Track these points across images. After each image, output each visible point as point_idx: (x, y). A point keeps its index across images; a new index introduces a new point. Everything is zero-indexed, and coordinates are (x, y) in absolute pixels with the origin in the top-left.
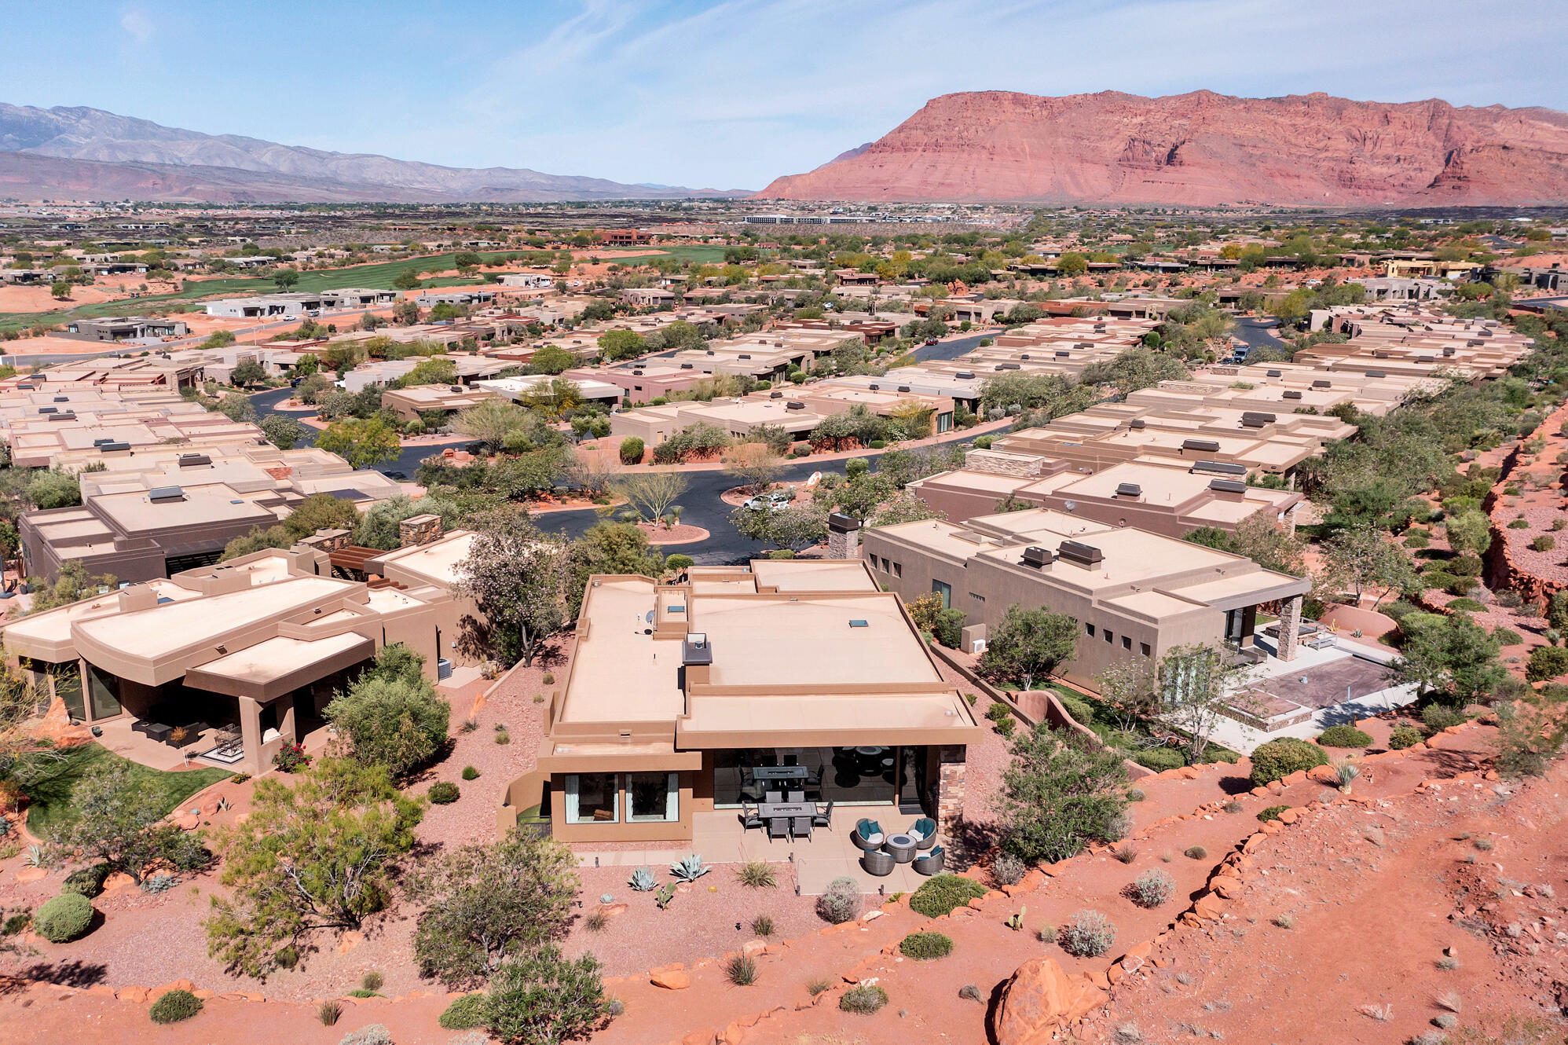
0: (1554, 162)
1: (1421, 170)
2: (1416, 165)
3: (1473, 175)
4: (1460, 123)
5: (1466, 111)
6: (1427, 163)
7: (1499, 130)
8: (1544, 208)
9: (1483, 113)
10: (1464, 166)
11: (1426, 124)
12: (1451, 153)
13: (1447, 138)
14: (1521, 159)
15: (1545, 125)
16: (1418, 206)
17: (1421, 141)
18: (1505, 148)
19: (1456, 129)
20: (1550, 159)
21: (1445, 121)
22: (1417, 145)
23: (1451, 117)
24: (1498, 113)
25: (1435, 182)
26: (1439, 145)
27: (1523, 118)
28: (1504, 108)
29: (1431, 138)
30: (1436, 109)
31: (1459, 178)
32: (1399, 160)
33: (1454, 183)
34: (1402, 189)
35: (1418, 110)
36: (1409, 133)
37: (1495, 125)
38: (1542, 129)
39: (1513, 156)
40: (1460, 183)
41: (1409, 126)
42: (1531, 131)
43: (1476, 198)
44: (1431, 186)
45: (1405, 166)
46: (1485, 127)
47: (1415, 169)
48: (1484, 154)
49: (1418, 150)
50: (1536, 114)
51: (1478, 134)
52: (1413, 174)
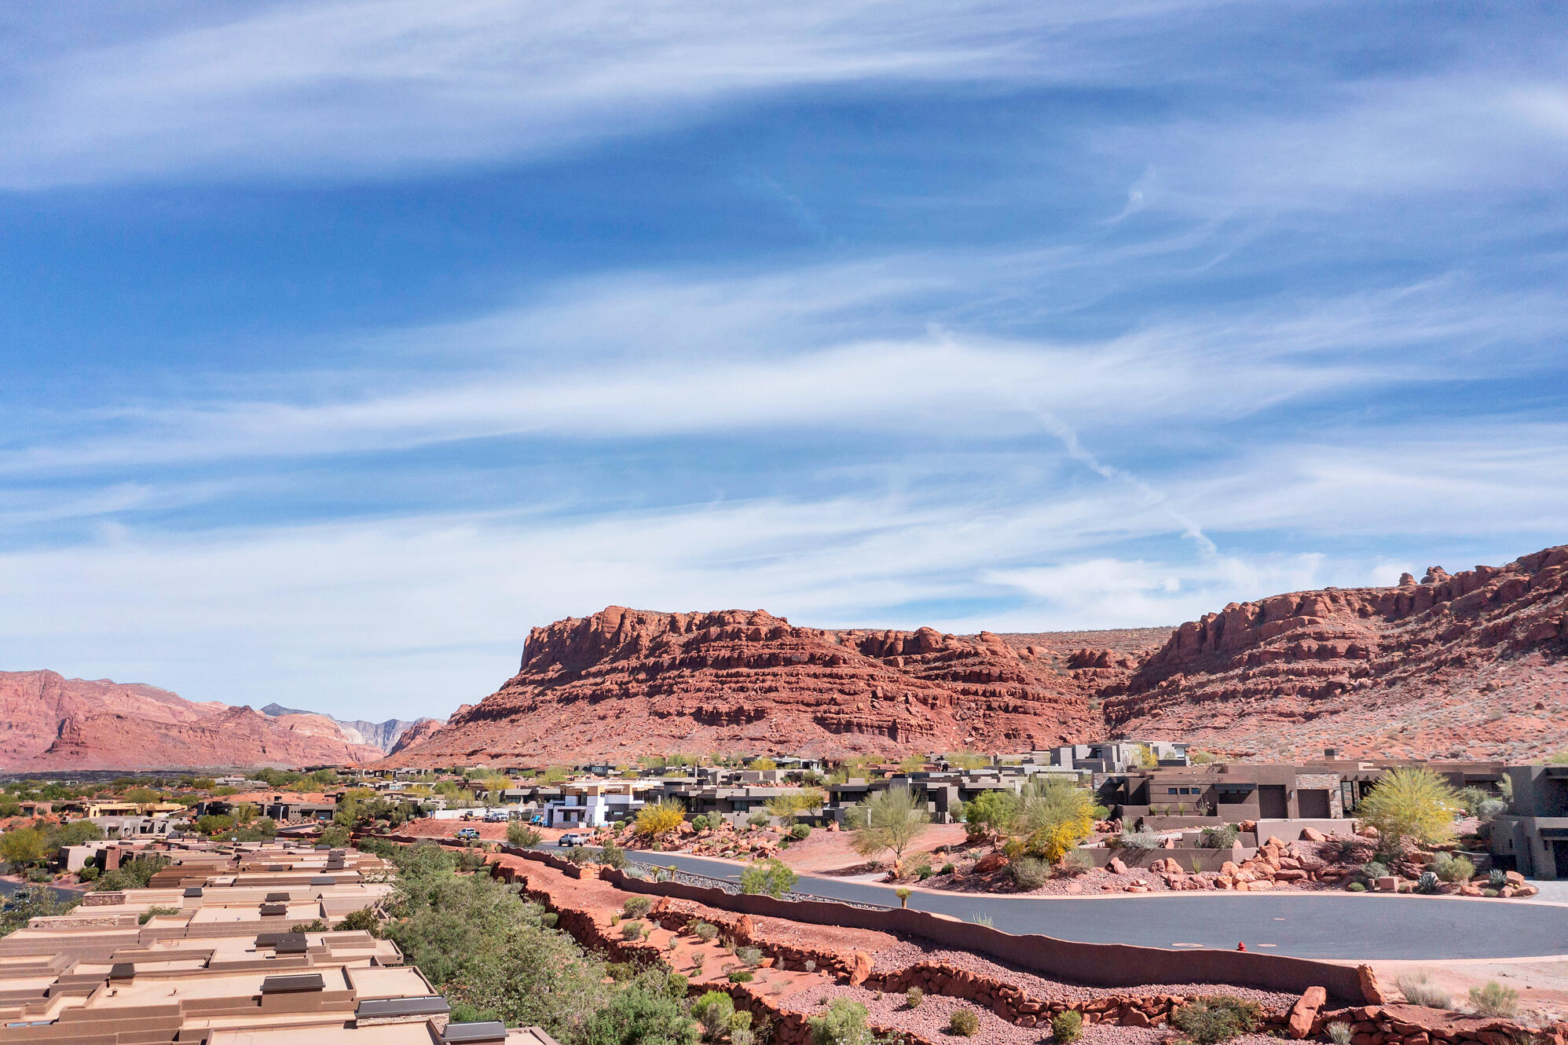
0: (163, 731)
1: (34, 737)
2: (29, 732)
3: (90, 742)
4: (72, 694)
5: (76, 684)
6: (40, 730)
7: (107, 702)
8: (159, 772)
9: (92, 685)
10: (82, 733)
11: (38, 693)
12: (63, 722)
13: (59, 707)
14: (134, 727)
15: (149, 699)
16: (37, 770)
17: (34, 708)
18: (118, 717)
19: (68, 699)
20: (160, 728)
21: (57, 691)
22: (30, 712)
23: (63, 688)
24: (107, 687)
25: (53, 747)
26: (52, 713)
27: (129, 692)
28: (111, 683)
29: (44, 707)
30: (47, 680)
31: (77, 744)
32: (11, 726)
33: (72, 749)
34: (14, 755)
35: (30, 679)
36: (21, 701)
37: (104, 697)
38: (146, 703)
39: (127, 725)
40: (77, 749)
41: (21, 695)
42: (136, 705)
43: (94, 762)
44: (49, 751)
45: (18, 732)
46: (96, 699)
47: (28, 736)
48: (100, 721)
49: (31, 718)
50: (140, 689)
51: (89, 705)
52: (25, 740)
